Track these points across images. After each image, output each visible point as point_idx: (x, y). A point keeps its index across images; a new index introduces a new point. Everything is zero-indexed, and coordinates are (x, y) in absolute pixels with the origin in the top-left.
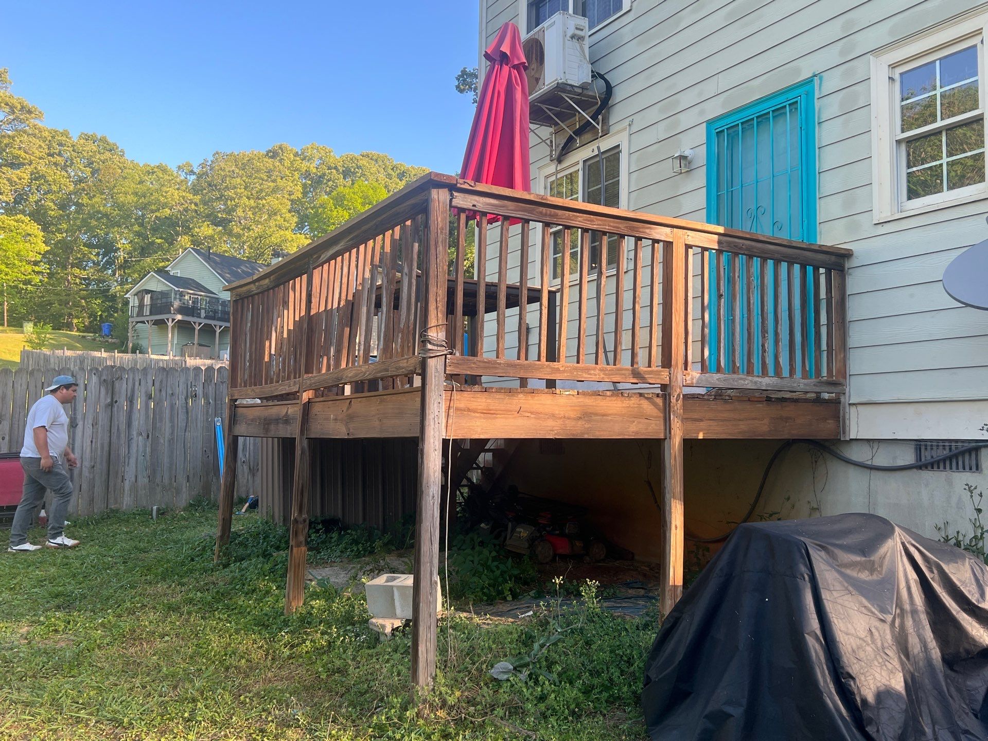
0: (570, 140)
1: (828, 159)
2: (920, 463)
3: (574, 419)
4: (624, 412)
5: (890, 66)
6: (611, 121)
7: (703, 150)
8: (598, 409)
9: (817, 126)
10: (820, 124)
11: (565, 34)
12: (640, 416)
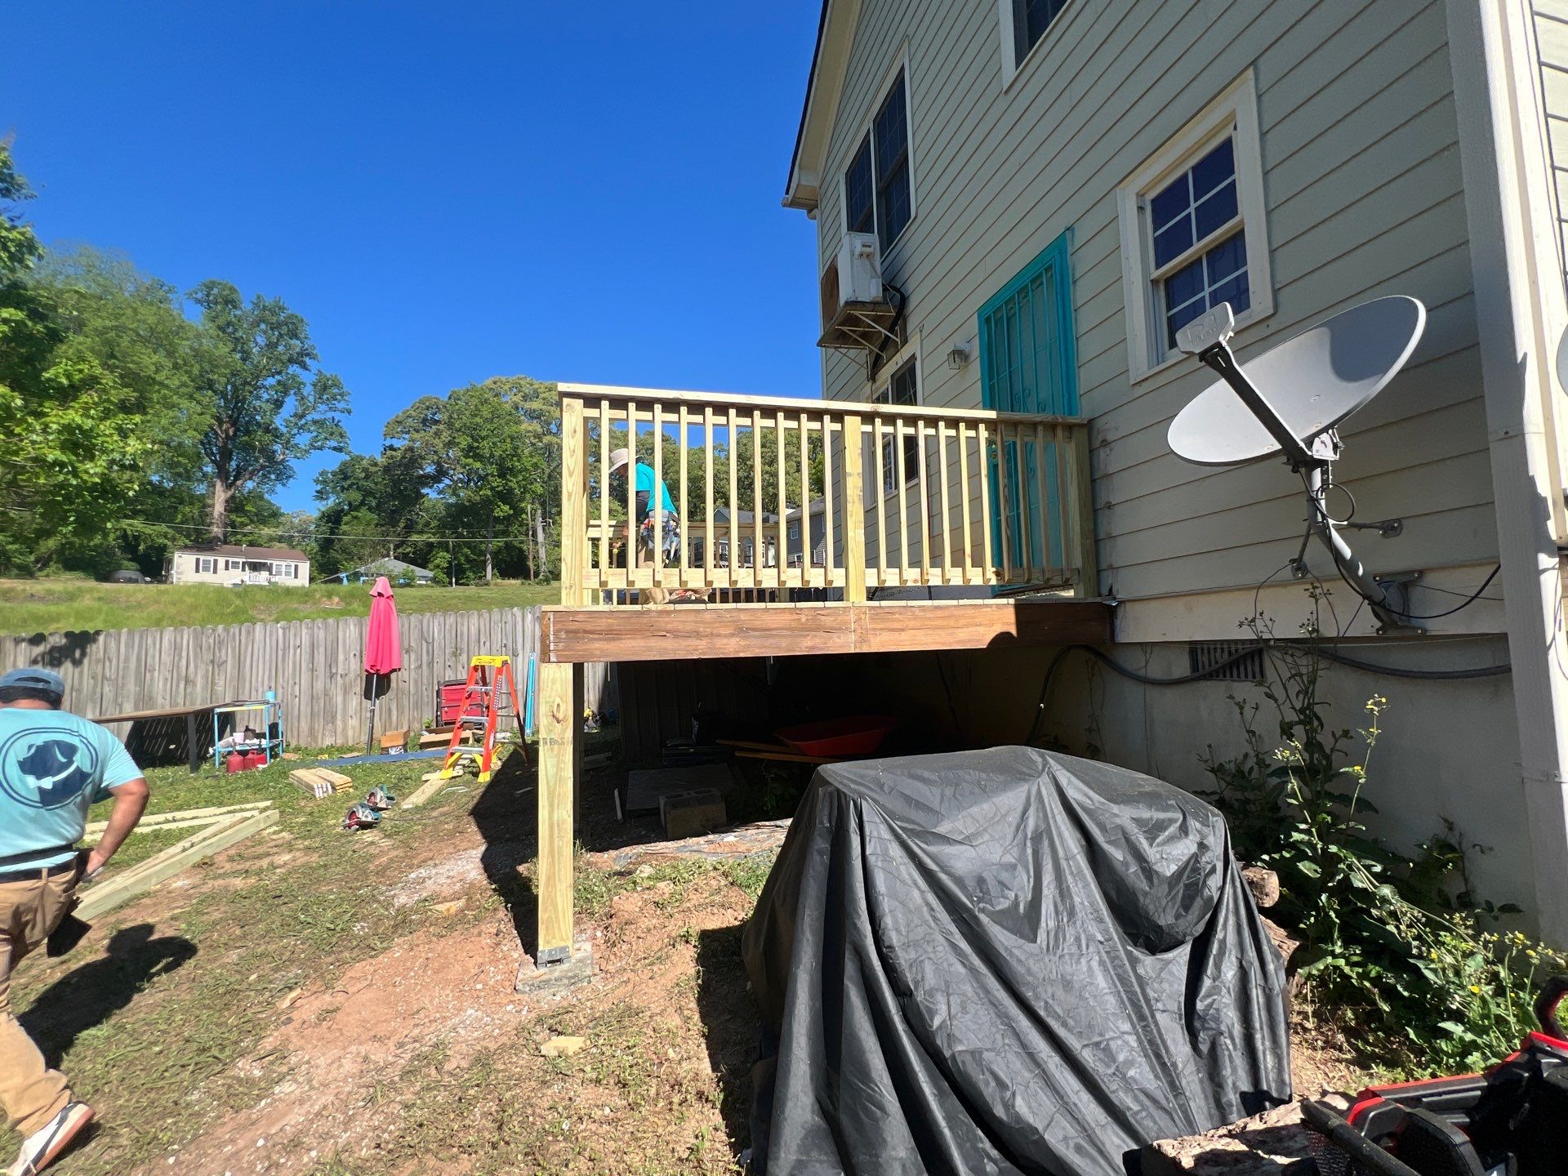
0: (878, 358)
1: (1085, 320)
2: (1197, 674)
3: (726, 636)
4: (793, 625)
5: (1137, 194)
6: (908, 332)
7: (976, 341)
8: (757, 624)
9: (1072, 287)
10: (1074, 282)
11: (852, 254)
12: (817, 629)
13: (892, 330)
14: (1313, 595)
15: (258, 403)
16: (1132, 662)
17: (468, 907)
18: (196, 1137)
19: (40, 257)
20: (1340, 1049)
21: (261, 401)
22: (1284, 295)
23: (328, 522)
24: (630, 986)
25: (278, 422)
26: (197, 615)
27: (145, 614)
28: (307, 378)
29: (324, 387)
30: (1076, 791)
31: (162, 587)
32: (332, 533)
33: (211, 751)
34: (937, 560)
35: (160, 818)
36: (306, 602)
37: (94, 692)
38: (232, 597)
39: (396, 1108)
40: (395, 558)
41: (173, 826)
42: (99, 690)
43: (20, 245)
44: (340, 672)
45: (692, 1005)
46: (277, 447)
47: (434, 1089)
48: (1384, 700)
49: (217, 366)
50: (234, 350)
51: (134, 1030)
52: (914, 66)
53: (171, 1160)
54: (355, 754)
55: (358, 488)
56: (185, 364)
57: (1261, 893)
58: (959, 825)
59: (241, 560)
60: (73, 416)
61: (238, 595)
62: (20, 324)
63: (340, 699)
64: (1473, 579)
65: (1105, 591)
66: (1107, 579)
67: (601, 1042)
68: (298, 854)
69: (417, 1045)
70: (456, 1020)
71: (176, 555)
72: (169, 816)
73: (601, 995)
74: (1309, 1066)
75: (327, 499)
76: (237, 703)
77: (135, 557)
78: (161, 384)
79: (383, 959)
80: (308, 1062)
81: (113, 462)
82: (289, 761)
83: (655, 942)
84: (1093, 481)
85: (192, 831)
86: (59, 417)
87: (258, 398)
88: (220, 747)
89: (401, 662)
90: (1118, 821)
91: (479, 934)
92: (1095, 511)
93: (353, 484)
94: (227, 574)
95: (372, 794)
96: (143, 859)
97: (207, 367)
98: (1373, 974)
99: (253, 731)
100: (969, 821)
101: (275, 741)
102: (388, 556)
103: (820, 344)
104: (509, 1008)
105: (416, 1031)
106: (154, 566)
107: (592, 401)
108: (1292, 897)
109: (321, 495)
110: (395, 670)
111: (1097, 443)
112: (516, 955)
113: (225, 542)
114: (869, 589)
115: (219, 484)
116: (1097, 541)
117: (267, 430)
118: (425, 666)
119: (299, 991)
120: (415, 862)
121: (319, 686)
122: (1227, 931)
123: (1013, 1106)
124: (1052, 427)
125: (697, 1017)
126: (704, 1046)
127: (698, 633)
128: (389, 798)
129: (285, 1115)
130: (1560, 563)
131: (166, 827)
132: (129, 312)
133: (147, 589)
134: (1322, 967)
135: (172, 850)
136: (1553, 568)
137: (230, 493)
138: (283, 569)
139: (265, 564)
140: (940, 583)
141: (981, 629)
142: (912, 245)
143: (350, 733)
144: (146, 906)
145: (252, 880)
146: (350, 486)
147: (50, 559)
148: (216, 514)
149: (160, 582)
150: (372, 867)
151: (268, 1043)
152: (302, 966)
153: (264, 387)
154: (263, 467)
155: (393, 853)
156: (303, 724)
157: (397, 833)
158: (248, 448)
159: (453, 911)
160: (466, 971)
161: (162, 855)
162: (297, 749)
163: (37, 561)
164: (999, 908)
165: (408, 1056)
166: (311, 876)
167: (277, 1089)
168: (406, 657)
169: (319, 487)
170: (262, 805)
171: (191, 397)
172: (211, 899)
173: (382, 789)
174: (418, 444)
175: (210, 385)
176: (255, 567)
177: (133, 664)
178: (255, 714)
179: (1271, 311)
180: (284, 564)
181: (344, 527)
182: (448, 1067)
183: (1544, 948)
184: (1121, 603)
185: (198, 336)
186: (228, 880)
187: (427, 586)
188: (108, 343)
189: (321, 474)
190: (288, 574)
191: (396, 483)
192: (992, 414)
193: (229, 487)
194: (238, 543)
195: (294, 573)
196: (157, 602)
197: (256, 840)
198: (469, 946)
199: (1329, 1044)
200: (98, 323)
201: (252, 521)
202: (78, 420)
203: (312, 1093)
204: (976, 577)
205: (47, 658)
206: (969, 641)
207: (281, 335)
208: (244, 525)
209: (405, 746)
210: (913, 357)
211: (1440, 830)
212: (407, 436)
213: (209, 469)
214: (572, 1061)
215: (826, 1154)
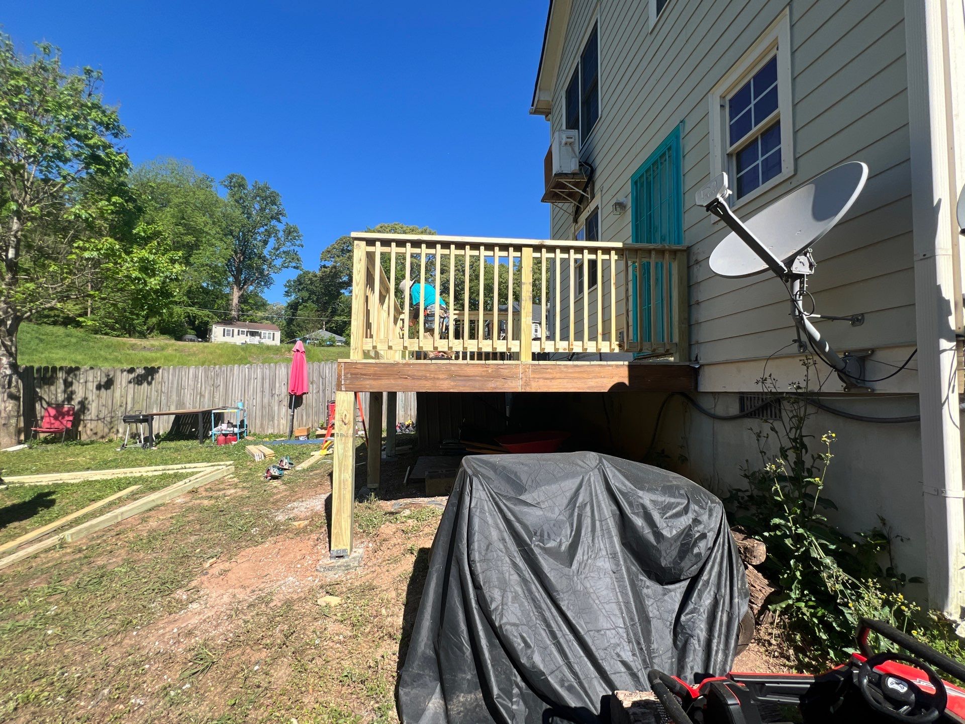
0: (578, 208)
1: (689, 181)
2: (743, 413)
3: (442, 379)
4: (484, 374)
5: (721, 97)
6: (595, 191)
7: (630, 196)
8: (461, 373)
9: (682, 160)
10: (684, 157)
11: (560, 143)
12: (498, 377)
13: (584, 191)
14: (804, 364)
15: (255, 242)
16: (707, 404)
17: (310, 525)
18: (149, 624)
19: (131, 169)
20: (788, 659)
21: (257, 241)
22: (801, 162)
23: (291, 309)
24: (376, 573)
25: (265, 252)
26: (222, 360)
27: (197, 359)
28: (280, 227)
29: (289, 232)
30: (618, 481)
31: (206, 344)
32: (293, 315)
33: (210, 433)
34: (579, 336)
35: (179, 466)
36: (277, 354)
37: (157, 399)
38: (239, 350)
39: (241, 622)
40: (326, 330)
41: (184, 471)
42: (159, 398)
43: (121, 163)
44: (277, 393)
45: (404, 587)
46: (265, 267)
47: (261, 615)
48: (834, 435)
49: (234, 222)
50: (243, 213)
51: (138, 570)
52: (603, 18)
53: (135, 633)
54: (283, 439)
55: (307, 290)
56: (219, 222)
57: (751, 555)
58: (535, 494)
59: (245, 330)
60: (144, 253)
61: (243, 349)
62: (121, 204)
63: (276, 408)
64: (902, 355)
65: (693, 358)
66: (695, 351)
67: (349, 601)
68: (238, 490)
69: (260, 592)
70: (282, 582)
71: (214, 326)
72: (183, 466)
73: (360, 576)
74: (763, 666)
75: (291, 296)
76: (224, 408)
77: (194, 328)
78: (207, 233)
79: (259, 547)
80: (208, 595)
81: (166, 277)
82: (248, 441)
83: (396, 552)
84: (689, 287)
85: (193, 474)
86: (140, 253)
87: (255, 239)
88: (214, 431)
89: (308, 389)
90: (641, 501)
91: (309, 539)
92: (690, 306)
93: (304, 287)
94: (238, 337)
95: (281, 461)
96: (166, 486)
97: (230, 223)
98: (820, 614)
99: (232, 423)
100: (541, 494)
101: (242, 430)
102: (321, 328)
103: (543, 201)
104: (309, 578)
105: (262, 585)
106: (203, 333)
107: (371, 242)
108: (775, 560)
109: (287, 294)
110: (305, 393)
111: (692, 263)
112: (323, 552)
113: (238, 320)
114: (533, 354)
115: (235, 287)
116: (690, 326)
117: (260, 257)
118: (321, 392)
119: (215, 559)
120: (293, 498)
121: (266, 400)
122: (710, 575)
123: (532, 658)
124: (661, 252)
125: (404, 594)
126: (403, 610)
127: (426, 377)
128: (290, 464)
129: (190, 619)
130: (957, 346)
131: (180, 471)
132: (191, 193)
133: (199, 345)
134: (784, 606)
135: (181, 483)
136: (951, 349)
137: (241, 293)
138: (267, 336)
139: (258, 332)
140: (581, 351)
141: (605, 380)
142: (599, 135)
143: (281, 427)
144: (162, 511)
145: (213, 502)
146: (303, 288)
147: (154, 328)
148: (234, 304)
149: (206, 341)
150: (271, 500)
151: (193, 584)
152: (223, 546)
153: (258, 232)
154: (257, 278)
155: (285, 493)
156: (257, 421)
157: (289, 483)
158: (250, 267)
159: (302, 526)
160: (295, 557)
161: (175, 485)
162: (254, 435)
163: (148, 329)
164: (548, 545)
165: (254, 597)
166: (241, 501)
167: (190, 606)
168: (311, 386)
169: (287, 289)
170: (228, 463)
171: (221, 240)
172: (191, 509)
173: (286, 458)
174: (338, 264)
175: (231, 233)
176: (253, 334)
177: (175, 385)
178: (233, 415)
179: (792, 173)
180: (267, 332)
181: (299, 312)
182: (271, 605)
183: (915, 606)
184: (702, 366)
185: (226, 206)
186: (202, 501)
187: (342, 346)
188: (181, 211)
189: (288, 282)
190: (269, 338)
191: (327, 287)
192: (619, 245)
193: (240, 289)
194: (245, 321)
195: (272, 337)
196: (203, 352)
197: (221, 481)
198: (301, 545)
199: (782, 655)
200: (176, 201)
201: (252, 309)
202: (147, 255)
203: (205, 610)
204: (605, 348)
205: (136, 380)
206: (597, 387)
207: (267, 203)
208: (248, 310)
209: (308, 436)
210: (597, 208)
211: (878, 525)
212: (333, 259)
213: (231, 279)
214: (332, 609)
215: (433, 672)
